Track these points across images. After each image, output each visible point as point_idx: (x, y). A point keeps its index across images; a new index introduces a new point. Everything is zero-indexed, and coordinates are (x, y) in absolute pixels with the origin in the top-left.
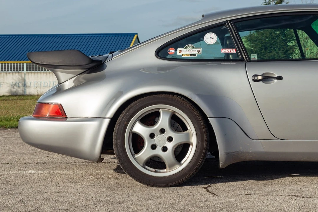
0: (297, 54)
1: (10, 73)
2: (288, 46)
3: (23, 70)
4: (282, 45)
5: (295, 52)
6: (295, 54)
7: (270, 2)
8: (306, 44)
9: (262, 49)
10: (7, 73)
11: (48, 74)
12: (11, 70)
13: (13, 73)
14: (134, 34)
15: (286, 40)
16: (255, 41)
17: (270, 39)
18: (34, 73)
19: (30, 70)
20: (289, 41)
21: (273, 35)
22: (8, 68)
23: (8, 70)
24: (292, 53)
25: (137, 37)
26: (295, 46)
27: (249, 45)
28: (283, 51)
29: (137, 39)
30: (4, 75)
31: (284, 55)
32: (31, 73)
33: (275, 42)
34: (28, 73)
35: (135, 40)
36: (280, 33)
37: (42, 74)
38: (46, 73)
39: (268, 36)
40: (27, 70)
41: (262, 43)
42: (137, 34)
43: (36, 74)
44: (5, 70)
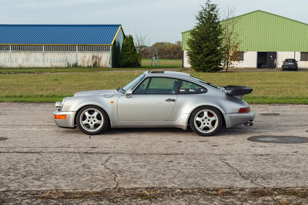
0: (223, 44)
1: (33, 52)
2: (218, 38)
3: (42, 50)
4: (214, 38)
5: (222, 42)
6: (222, 44)
7: (206, 9)
8: (230, 37)
9: (201, 40)
10: (31, 52)
11: (59, 53)
12: (34, 50)
13: (35, 52)
14: (119, 26)
15: (216, 35)
16: (196, 35)
17: (206, 33)
18: (50, 52)
19: (47, 50)
20: (218, 35)
21: (208, 30)
22: (32, 49)
23: (32, 50)
24: (220, 43)
25: (121, 27)
26: (223, 38)
27: (192, 37)
28: (214, 42)
29: (121, 29)
30: (29, 53)
31: (215, 44)
32: (48, 52)
33: (209, 36)
34: (46, 52)
35: (120, 30)
36: (213, 30)
37: (55, 53)
38: (58, 52)
39: (205, 31)
40: (45, 50)
41: (201, 37)
42: (121, 25)
43: (51, 53)
44: (30, 50)
